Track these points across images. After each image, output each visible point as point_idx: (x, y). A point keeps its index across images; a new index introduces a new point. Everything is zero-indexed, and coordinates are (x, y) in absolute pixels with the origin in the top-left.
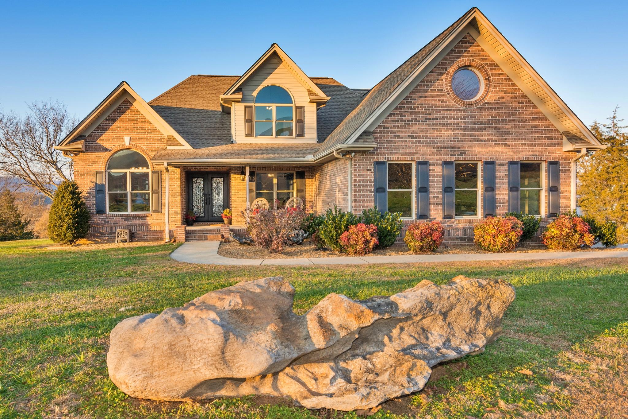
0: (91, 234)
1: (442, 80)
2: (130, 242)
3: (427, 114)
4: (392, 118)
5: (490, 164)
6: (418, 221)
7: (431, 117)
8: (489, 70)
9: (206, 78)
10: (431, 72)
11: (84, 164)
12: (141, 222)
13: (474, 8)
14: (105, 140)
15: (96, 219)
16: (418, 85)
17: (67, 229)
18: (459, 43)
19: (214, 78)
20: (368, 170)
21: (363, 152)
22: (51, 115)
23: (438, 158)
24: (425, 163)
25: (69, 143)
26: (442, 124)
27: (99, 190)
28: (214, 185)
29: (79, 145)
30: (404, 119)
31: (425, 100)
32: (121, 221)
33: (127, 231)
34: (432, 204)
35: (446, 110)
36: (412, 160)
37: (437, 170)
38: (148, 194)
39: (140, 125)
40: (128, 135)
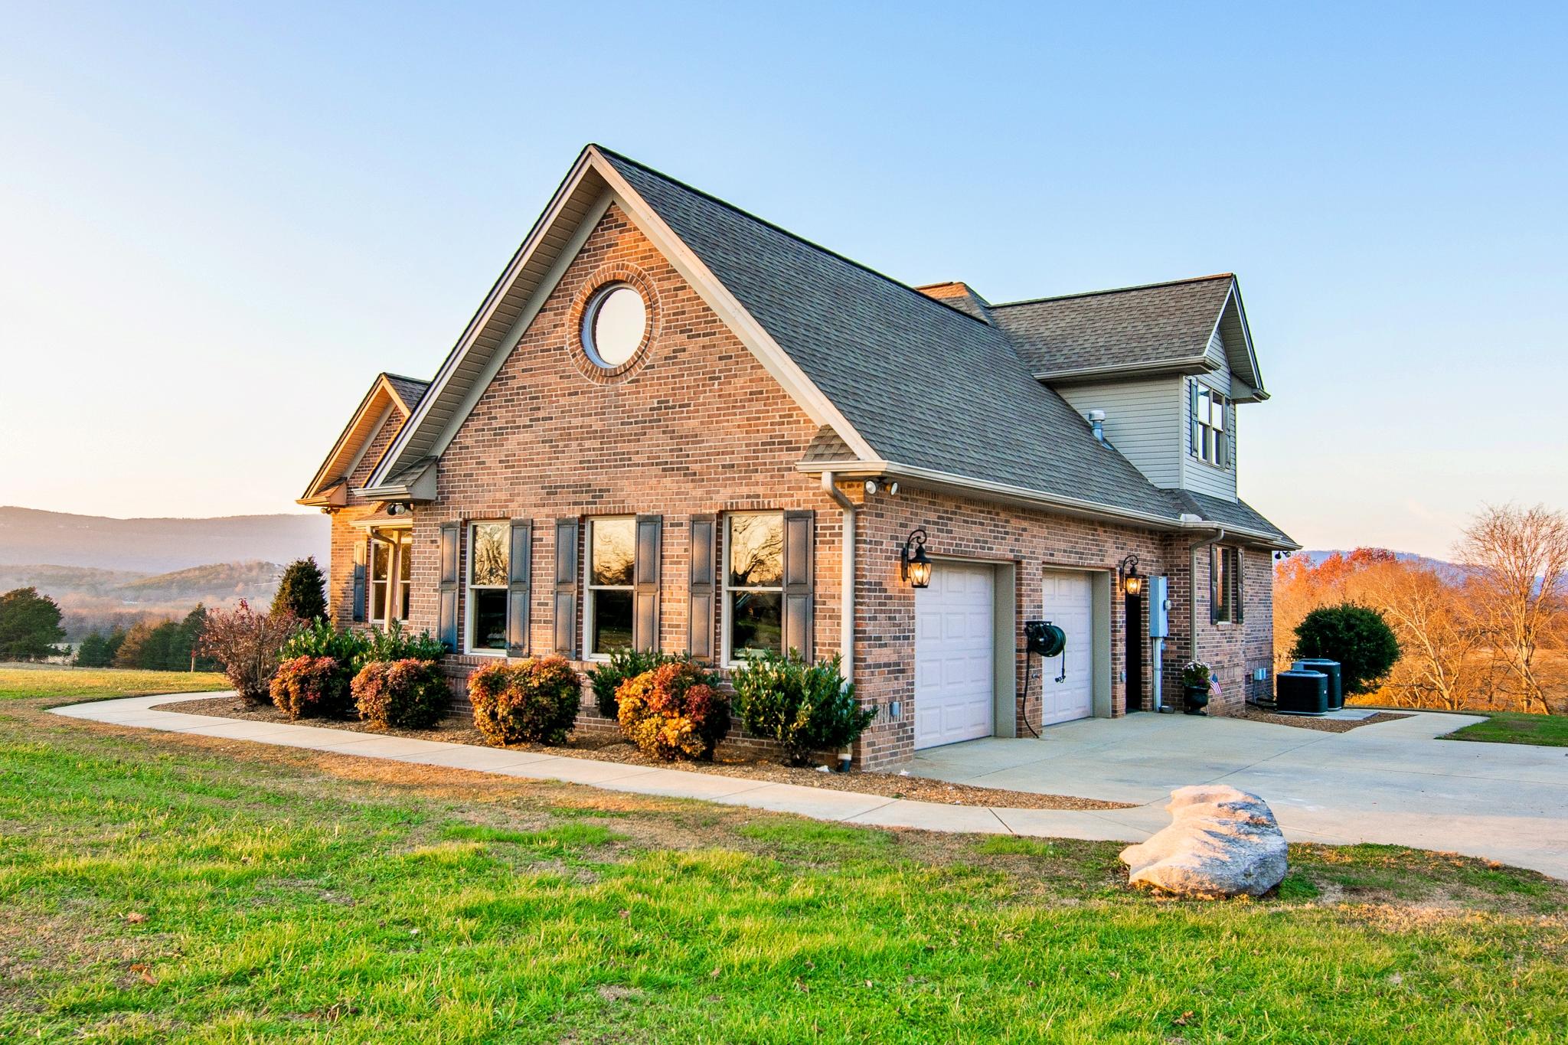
1: (563, 325)
3: (534, 409)
4: (475, 424)
5: (652, 523)
13: (591, 145)
20: (432, 542)
21: (424, 503)
23: (550, 511)
24: (527, 524)
26: (561, 429)
31: (532, 376)
34: (536, 622)
35: (570, 394)
36: (504, 518)
37: (546, 539)
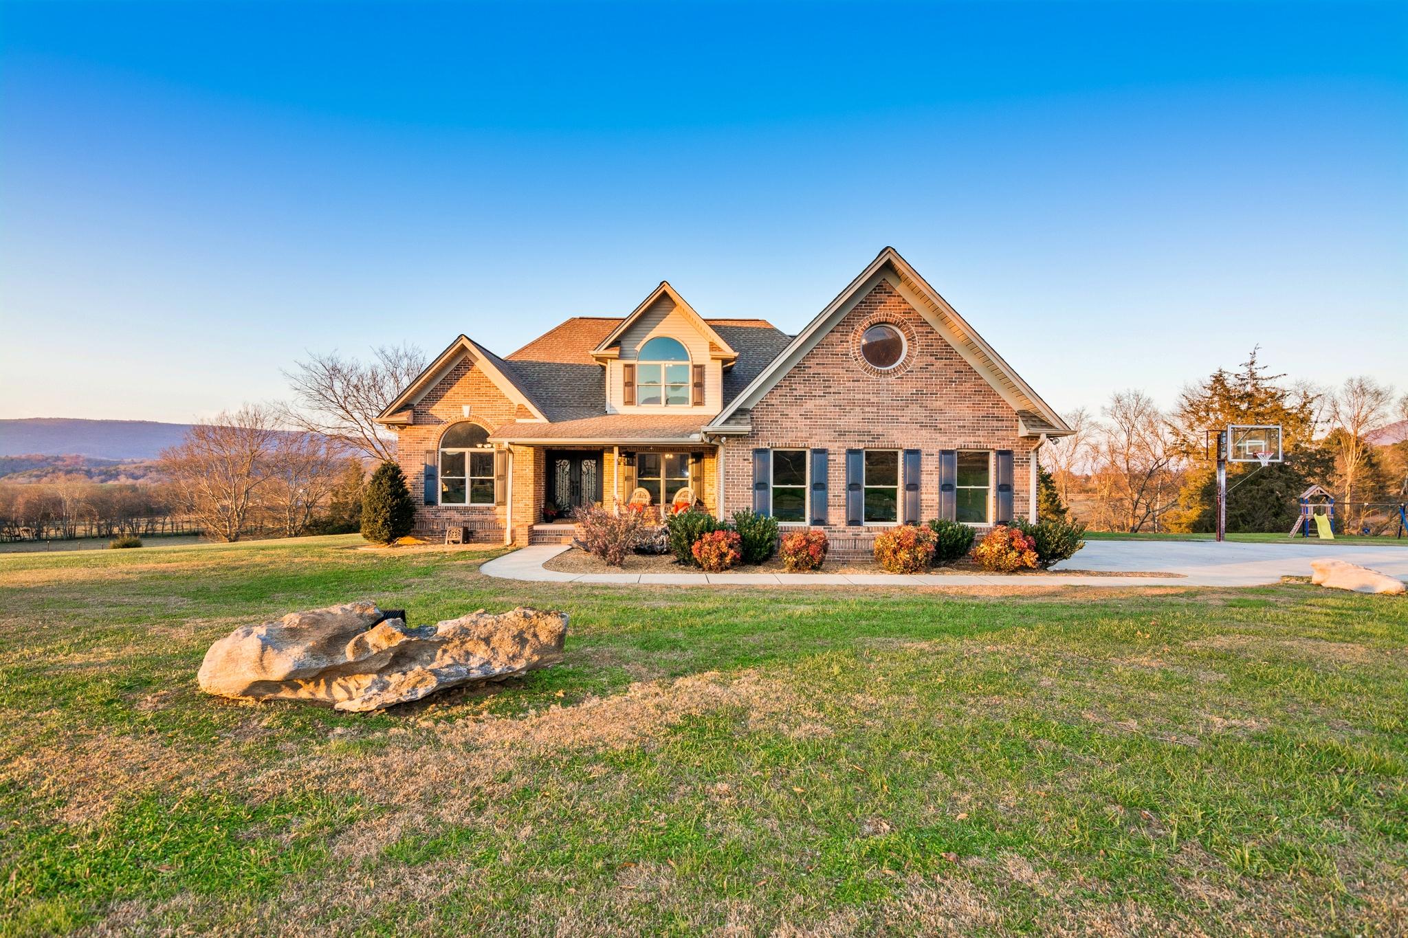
0: (418, 532)
1: (848, 342)
2: (464, 543)
3: (827, 387)
4: (779, 392)
5: (914, 454)
6: (812, 528)
7: (832, 390)
8: (913, 328)
9: (591, 321)
10: (832, 331)
11: (411, 440)
12: (481, 517)
13: (888, 247)
14: (439, 410)
15: (426, 512)
16: (814, 348)
17: (383, 525)
18: (871, 292)
19: (600, 321)
20: (745, 460)
21: (738, 437)
22: (405, 363)
23: (841, 444)
24: (823, 451)
25: (392, 414)
26: (847, 399)
27: (430, 474)
28: (584, 469)
29: (405, 417)
30: (795, 393)
31: (824, 368)
32: (457, 516)
33: (461, 529)
34: (832, 506)
35: (853, 381)
36: (805, 447)
37: (838, 460)
38: (492, 481)
39: (483, 390)
40: (467, 404)
